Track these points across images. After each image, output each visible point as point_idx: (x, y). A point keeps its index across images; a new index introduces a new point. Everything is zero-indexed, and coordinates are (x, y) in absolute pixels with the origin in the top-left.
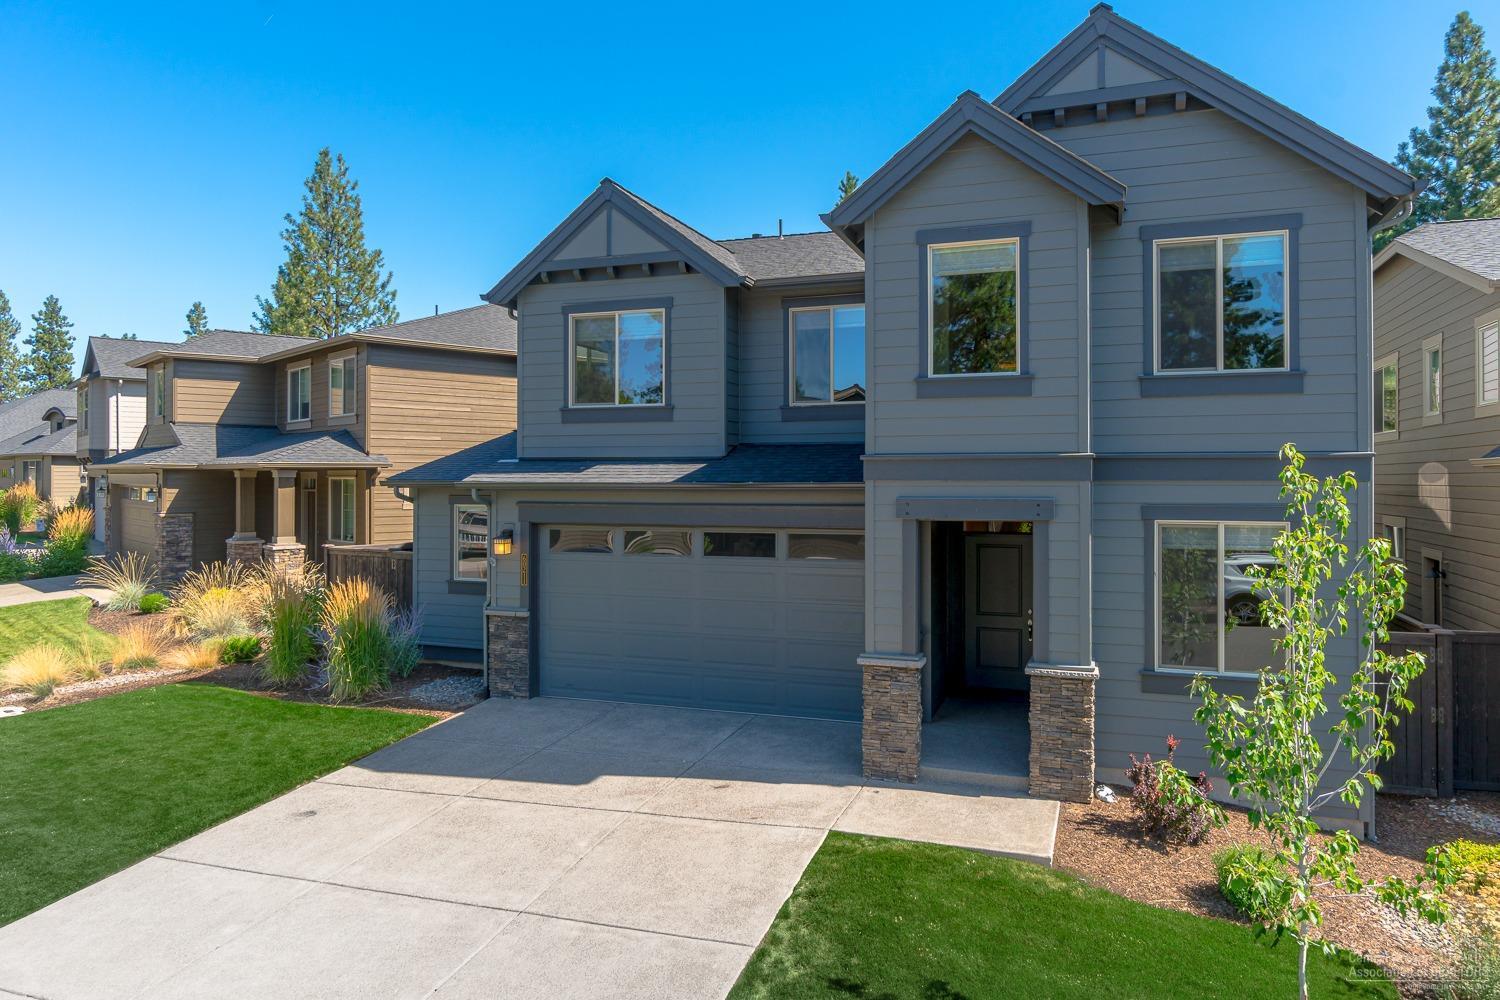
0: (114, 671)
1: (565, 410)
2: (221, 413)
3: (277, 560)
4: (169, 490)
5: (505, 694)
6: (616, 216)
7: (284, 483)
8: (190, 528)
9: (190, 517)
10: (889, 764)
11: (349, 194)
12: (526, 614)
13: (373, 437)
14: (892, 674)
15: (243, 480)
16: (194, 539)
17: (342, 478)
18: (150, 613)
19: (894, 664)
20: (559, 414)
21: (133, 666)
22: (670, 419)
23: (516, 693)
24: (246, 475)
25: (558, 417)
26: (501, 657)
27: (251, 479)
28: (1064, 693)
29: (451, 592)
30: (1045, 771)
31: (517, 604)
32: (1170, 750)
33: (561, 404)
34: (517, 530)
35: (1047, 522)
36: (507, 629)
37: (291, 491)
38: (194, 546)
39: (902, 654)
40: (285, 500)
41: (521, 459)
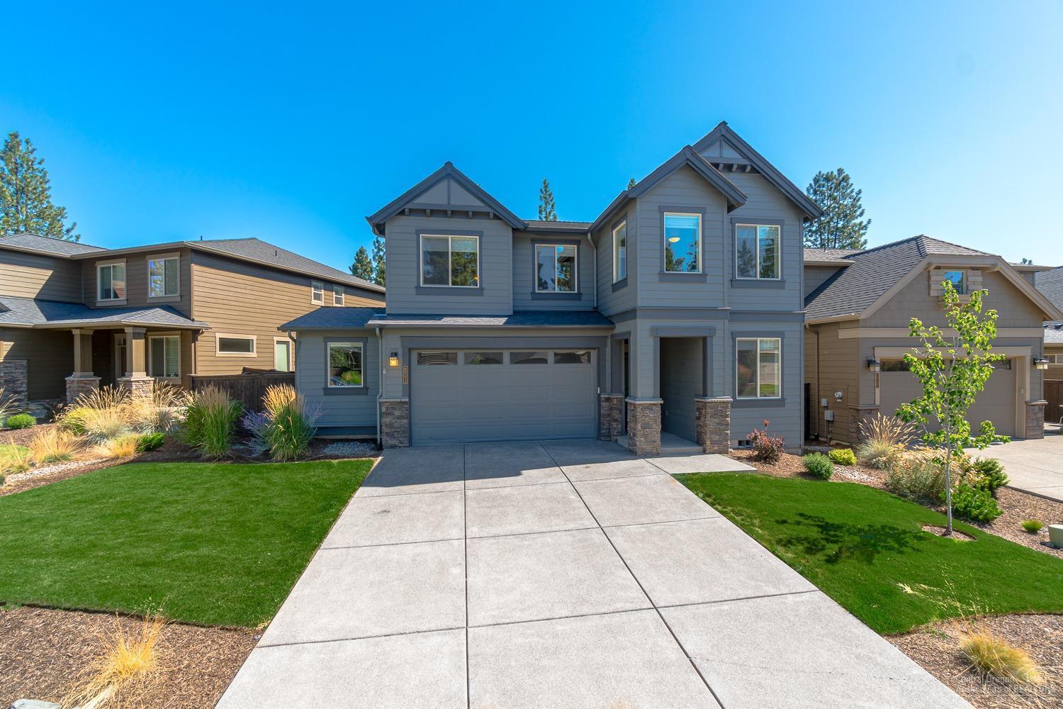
0: (37, 465)
1: (418, 287)
2: (38, 291)
3: (134, 387)
4: (5, 343)
5: (393, 447)
6: (453, 184)
7: (136, 336)
8: (25, 371)
9: (25, 363)
10: (648, 448)
11: (35, 167)
12: (407, 400)
13: (196, 311)
14: (650, 407)
15: (82, 336)
16: (29, 378)
17: (165, 337)
18: (20, 428)
19: (649, 402)
20: (415, 289)
21: (54, 460)
22: (482, 295)
23: (400, 445)
24: (84, 332)
25: (414, 291)
26: (390, 425)
27: (88, 335)
28: (719, 408)
29: (325, 394)
30: (713, 443)
31: (401, 394)
32: (766, 425)
33: (416, 284)
34: (400, 353)
35: (712, 337)
36: (394, 409)
37: (142, 342)
38: (29, 384)
39: (653, 398)
40: (137, 348)
41: (388, 315)
